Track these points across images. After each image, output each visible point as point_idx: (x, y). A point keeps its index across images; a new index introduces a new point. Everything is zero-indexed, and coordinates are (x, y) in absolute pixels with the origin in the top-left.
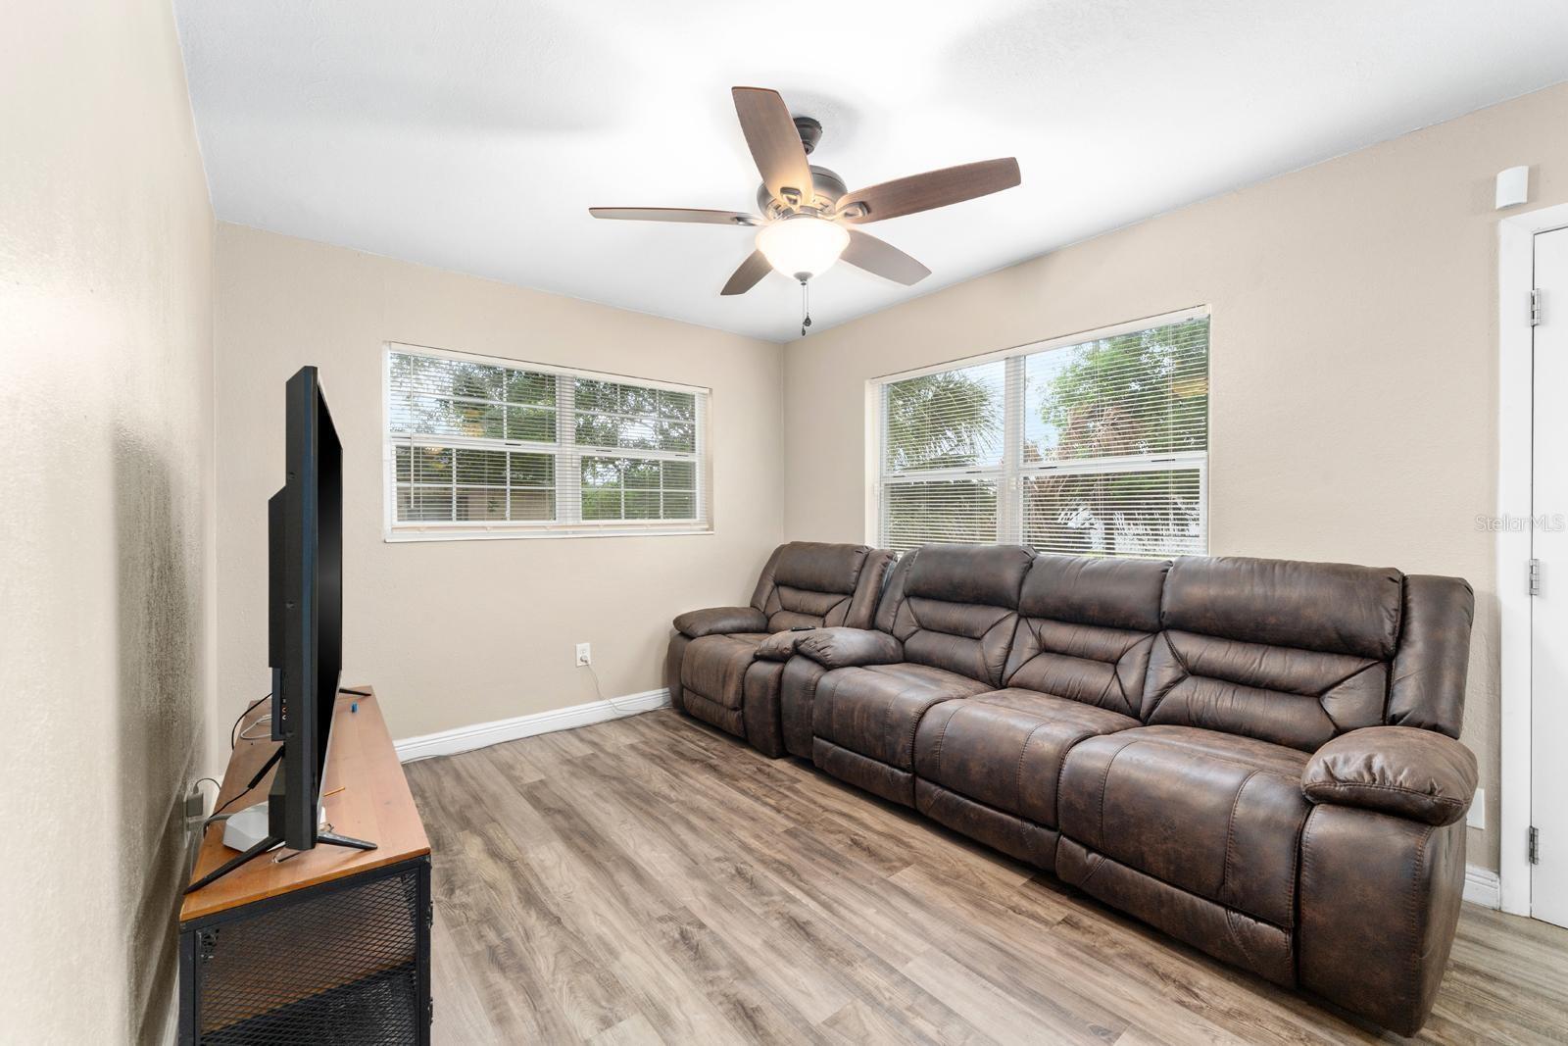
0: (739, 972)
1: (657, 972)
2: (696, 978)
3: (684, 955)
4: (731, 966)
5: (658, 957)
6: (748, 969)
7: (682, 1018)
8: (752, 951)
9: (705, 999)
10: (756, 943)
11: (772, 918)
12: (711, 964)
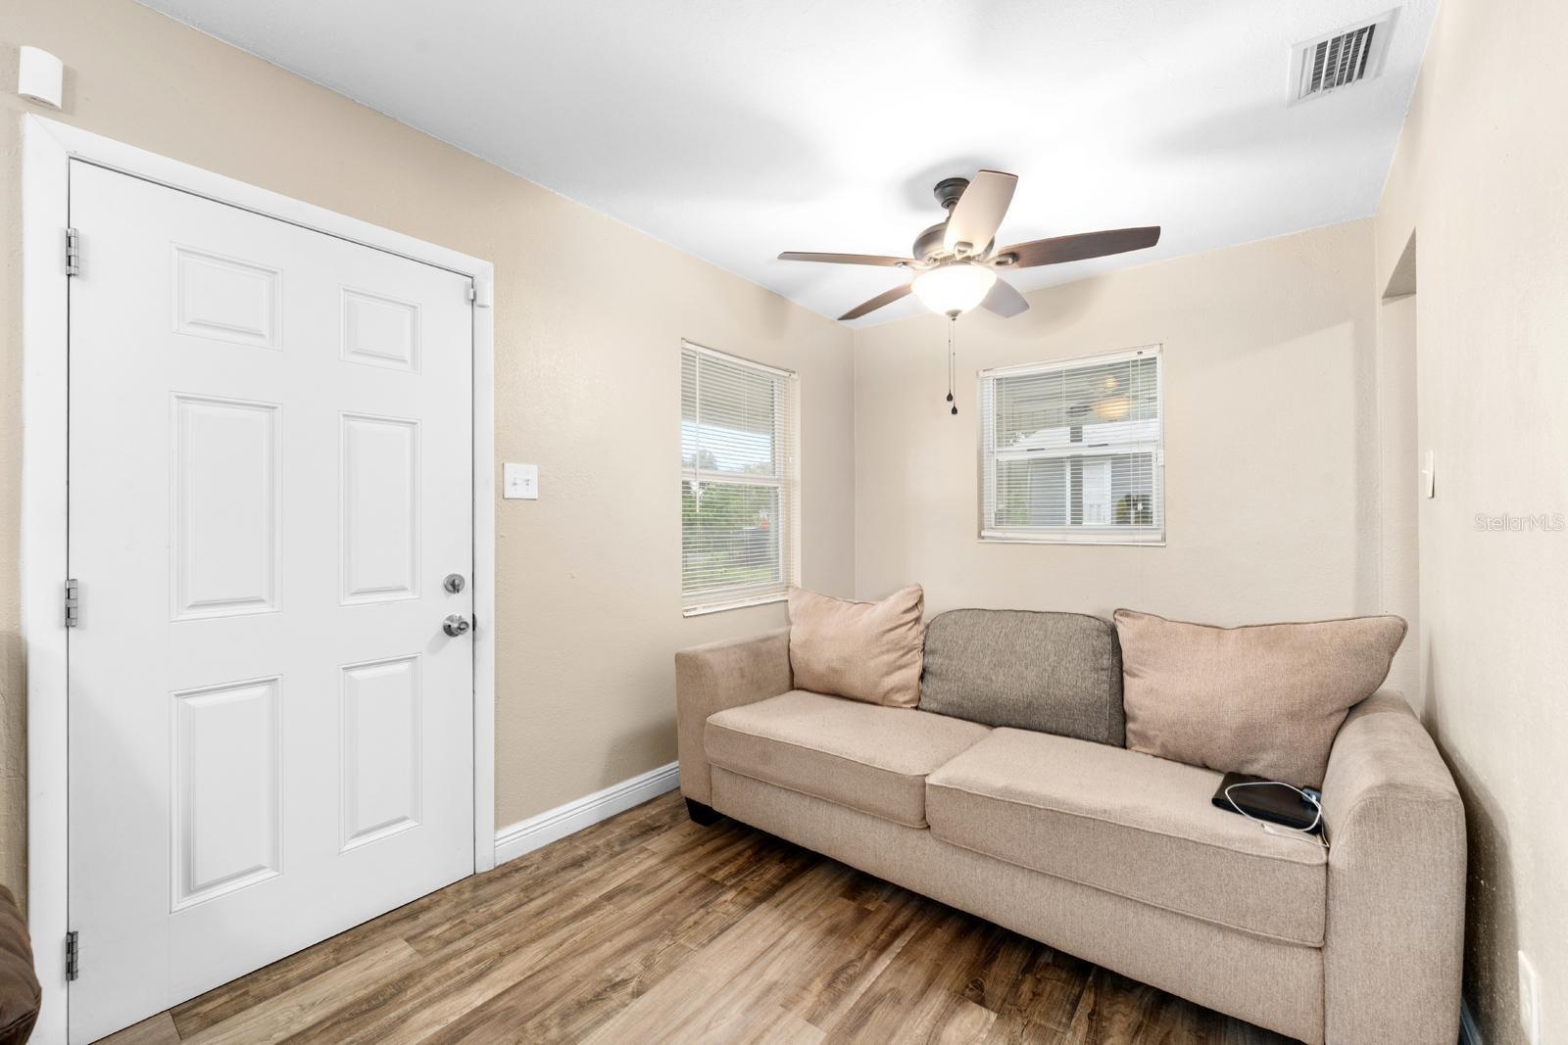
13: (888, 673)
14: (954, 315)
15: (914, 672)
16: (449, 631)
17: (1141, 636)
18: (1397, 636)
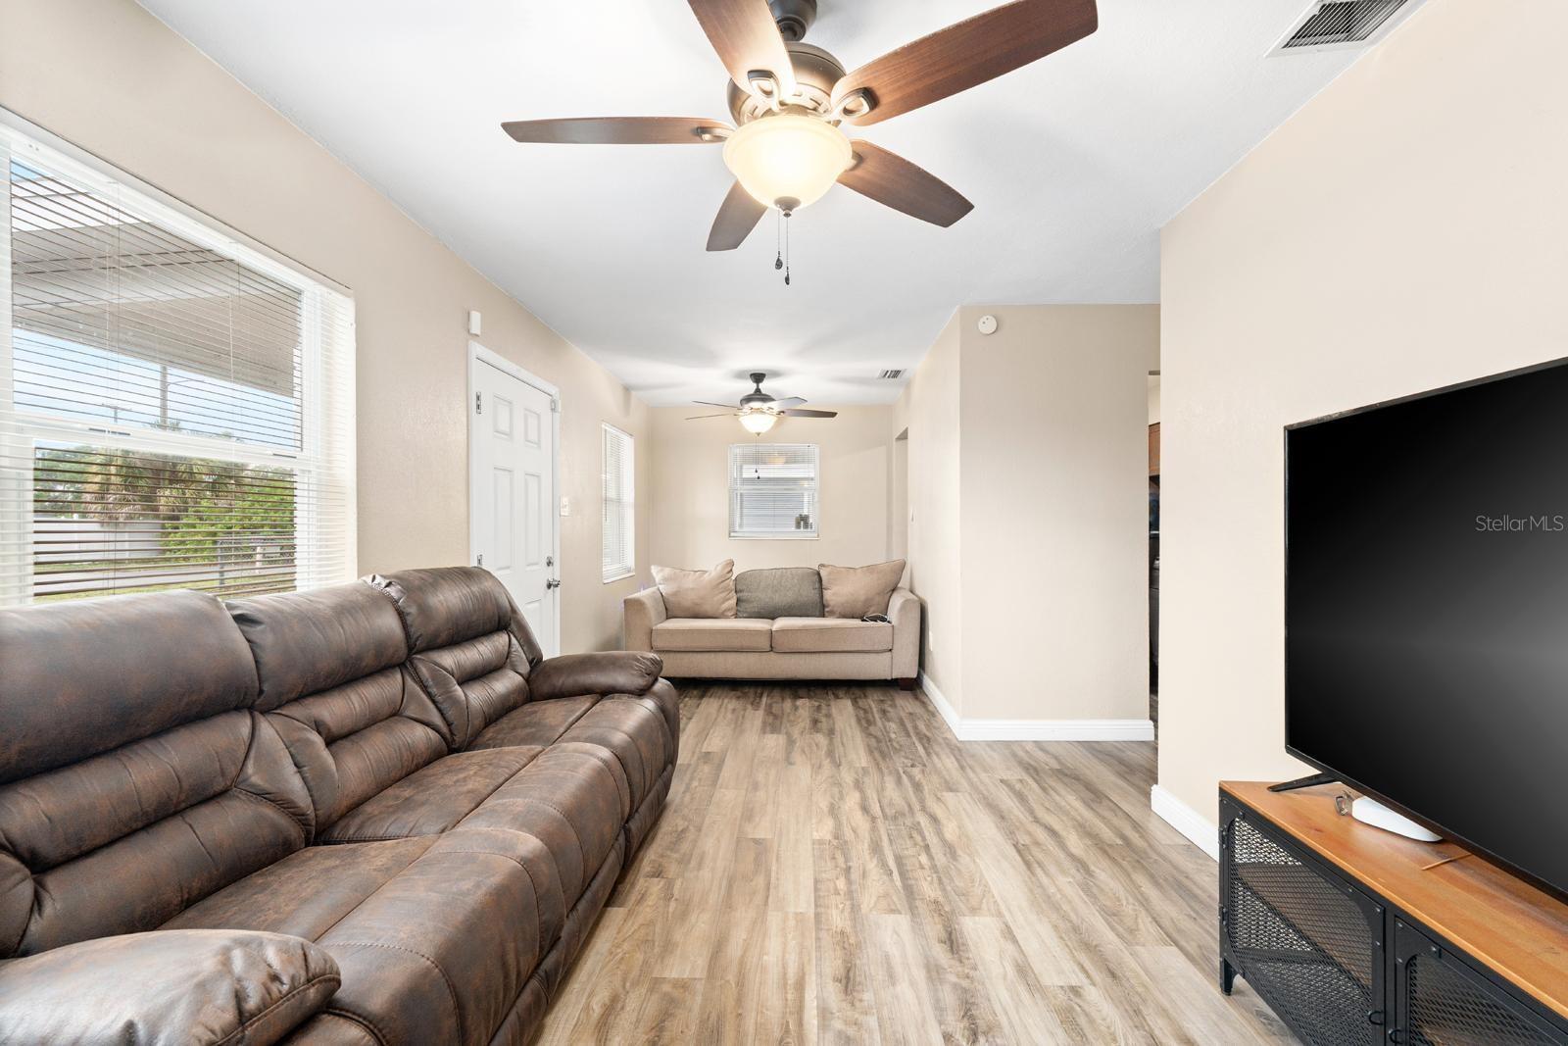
0: (937, 972)
1: (1018, 1012)
2: (980, 987)
3: (982, 1013)
4: (942, 981)
5: (1012, 1026)
6: (929, 971)
7: (1006, 964)
8: (912, 984)
9: (980, 968)
10: (904, 989)
11: (866, 1003)
12: (960, 992)
13: (723, 602)
14: (758, 434)
15: (733, 601)
16: (549, 586)
17: (830, 574)
18: (903, 566)
